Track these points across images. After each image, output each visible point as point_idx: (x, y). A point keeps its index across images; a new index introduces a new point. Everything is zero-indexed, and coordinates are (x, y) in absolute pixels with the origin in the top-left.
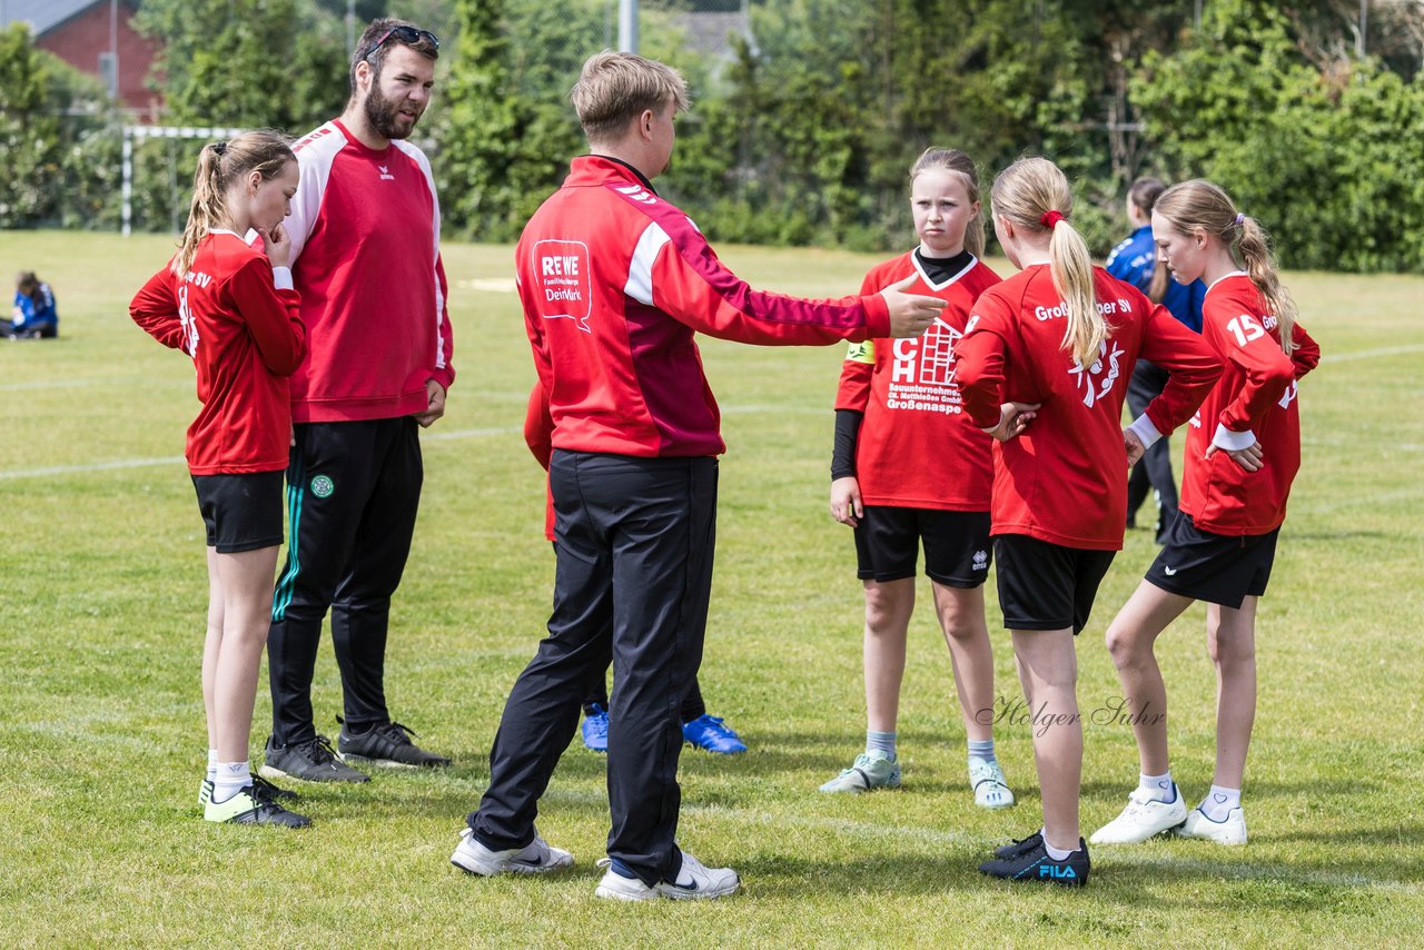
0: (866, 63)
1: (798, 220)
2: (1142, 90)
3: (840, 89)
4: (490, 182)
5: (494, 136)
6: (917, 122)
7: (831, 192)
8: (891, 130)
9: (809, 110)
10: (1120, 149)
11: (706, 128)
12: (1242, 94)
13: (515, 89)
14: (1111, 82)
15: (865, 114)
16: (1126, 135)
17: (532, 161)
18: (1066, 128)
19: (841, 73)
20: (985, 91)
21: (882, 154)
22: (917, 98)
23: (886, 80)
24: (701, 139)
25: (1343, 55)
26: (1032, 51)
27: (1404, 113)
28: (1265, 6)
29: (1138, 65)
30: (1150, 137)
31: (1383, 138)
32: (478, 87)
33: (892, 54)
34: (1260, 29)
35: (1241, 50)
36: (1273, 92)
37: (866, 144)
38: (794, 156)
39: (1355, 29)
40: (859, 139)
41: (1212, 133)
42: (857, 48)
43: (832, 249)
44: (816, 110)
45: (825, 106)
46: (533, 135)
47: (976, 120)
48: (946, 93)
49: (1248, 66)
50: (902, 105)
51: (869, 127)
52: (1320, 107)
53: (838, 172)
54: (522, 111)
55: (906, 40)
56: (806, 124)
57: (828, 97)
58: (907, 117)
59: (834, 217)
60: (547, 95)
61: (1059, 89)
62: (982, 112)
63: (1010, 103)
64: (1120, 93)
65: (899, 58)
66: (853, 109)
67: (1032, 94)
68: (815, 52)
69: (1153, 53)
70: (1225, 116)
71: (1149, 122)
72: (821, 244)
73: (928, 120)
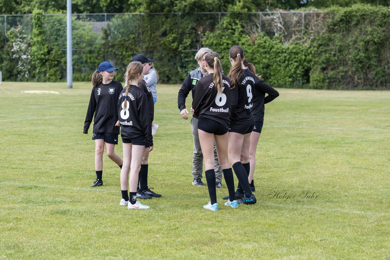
0: (136, 35)
2: (205, 41)
3: (130, 42)
4: (41, 67)
5: (42, 54)
6: (149, 50)
9: (122, 47)
11: (96, 52)
12: (230, 42)
13: (47, 42)
14: (198, 39)
15: (136, 48)
17: (52, 60)
18: (187, 51)
19: (130, 37)
20: (166, 42)
22: (149, 44)
23: (142, 39)
24: (95, 55)
25: (256, 32)
26: (178, 31)
27: (270, 47)
28: (236, 20)
29: (204, 35)
31: (265, 53)
32: (38, 41)
33: (143, 32)
34: (235, 26)
35: (230, 31)
36: (238, 41)
38: (119, 59)
39: (258, 25)
42: (134, 31)
44: (124, 47)
45: (126, 46)
46: (52, 54)
47: (164, 49)
48: (156, 42)
49: (232, 35)
50: (145, 45)
52: (249, 45)
54: (49, 48)
55: (146, 29)
56: (122, 50)
57: (127, 44)
58: (147, 48)
60: (56, 43)
61: (185, 40)
62: (165, 47)
63: (173, 45)
64: (200, 42)
65: (145, 34)
66: (133, 47)
67: (178, 42)
68: (124, 32)
69: (208, 32)
70: (226, 48)
73: (152, 49)
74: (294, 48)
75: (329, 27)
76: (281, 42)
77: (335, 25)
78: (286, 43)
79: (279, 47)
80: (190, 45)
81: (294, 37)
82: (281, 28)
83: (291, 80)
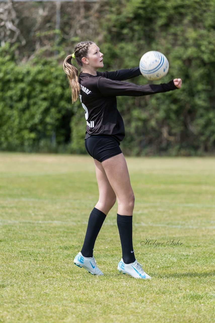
74: (40, 72)
75: (110, 31)
76: (13, 59)
77: (123, 26)
78: (23, 62)
79: (9, 70)
81: (39, 50)
82: (13, 32)
83: (33, 135)
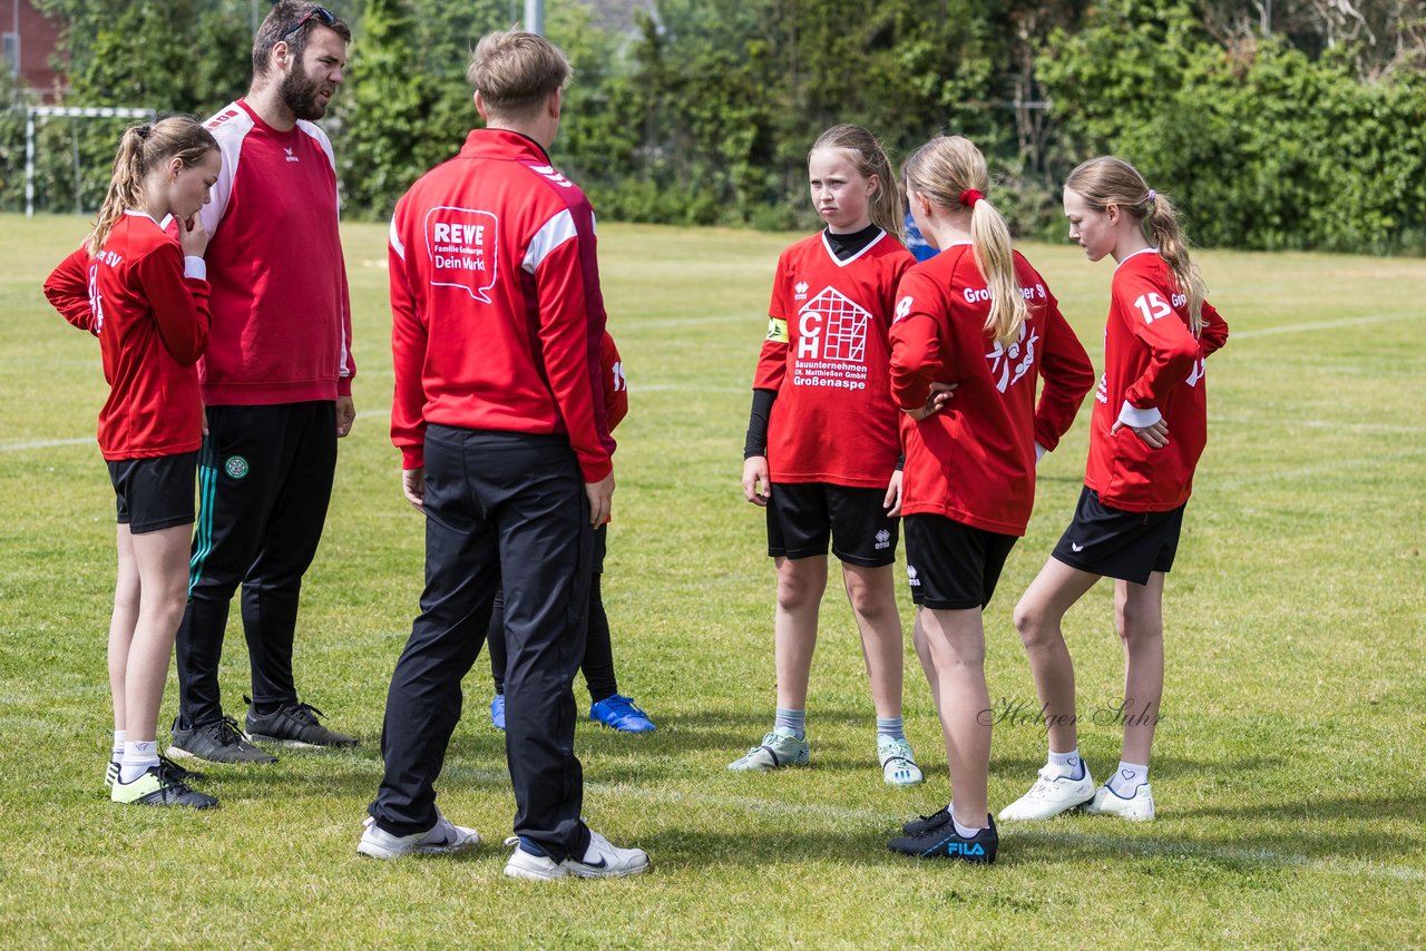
0: (772, 42)
1: (704, 199)
2: (1048, 69)
3: (746, 68)
4: (394, 162)
5: (399, 114)
6: (824, 100)
7: (738, 170)
8: (797, 108)
9: (716, 89)
10: (1026, 128)
11: (611, 106)
12: (1147, 72)
13: (419, 68)
14: (1017, 60)
15: (770, 92)
16: (1033, 112)
17: (437, 139)
18: (973, 106)
19: (748, 51)
20: (892, 69)
21: (788, 133)
22: (824, 77)
23: (792, 58)
24: (607, 118)
25: (1249, 33)
26: (938, 29)
27: (1311, 90)
29: (1044, 43)
30: (1055, 116)
31: (1289, 115)
32: (382, 66)
33: (798, 32)
34: (1167, 7)
35: (1146, 28)
36: (1179, 70)
37: (772, 122)
38: (701, 135)
39: (1260, 7)
40: (766, 117)
41: (1118, 111)
42: (763, 27)
43: (739, 227)
44: (722, 89)
45: (731, 84)
46: (438, 114)
47: (883, 98)
48: (852, 71)
49: (1155, 45)
50: (809, 83)
51: (775, 106)
52: (1227, 84)
53: (744, 151)
54: (427, 90)
55: (811, 18)
56: (714, 102)
57: (735, 76)
58: (813, 95)
59: (741, 196)
60: (452, 74)
61: (965, 66)
62: (887, 89)
63: (917, 81)
64: (1027, 71)
65: (804, 37)
66: (760, 88)
67: (938, 72)
68: (721, 30)
69: (1059, 31)
70: (1130, 94)
71: (1055, 100)
72: (728, 223)
73: (834, 99)
74: (1404, 98)
76: (1351, 73)
78: (1373, 74)
79: (1343, 95)
80: (987, 81)
81: (1404, 54)
82: (1349, 17)
83: (1388, 222)
